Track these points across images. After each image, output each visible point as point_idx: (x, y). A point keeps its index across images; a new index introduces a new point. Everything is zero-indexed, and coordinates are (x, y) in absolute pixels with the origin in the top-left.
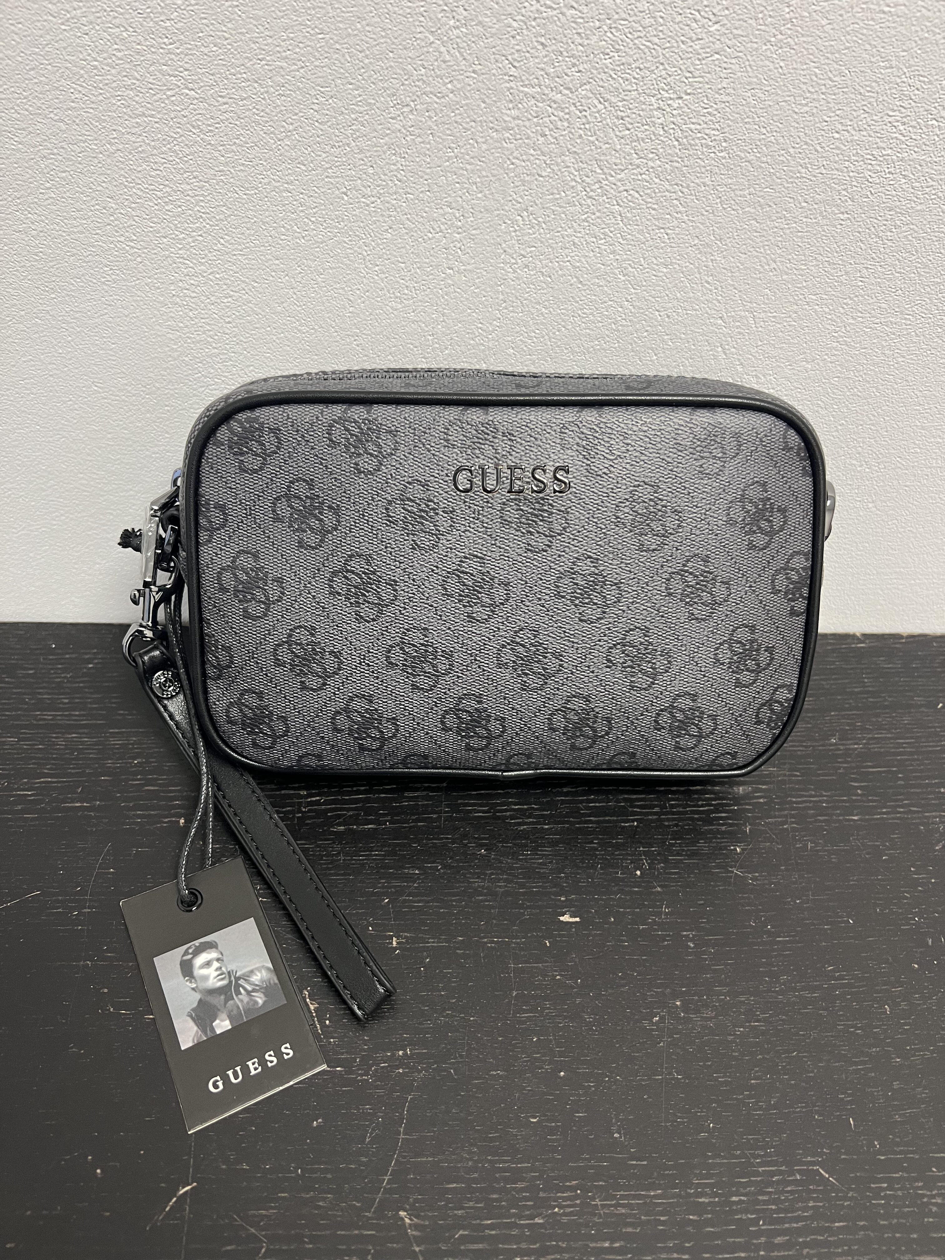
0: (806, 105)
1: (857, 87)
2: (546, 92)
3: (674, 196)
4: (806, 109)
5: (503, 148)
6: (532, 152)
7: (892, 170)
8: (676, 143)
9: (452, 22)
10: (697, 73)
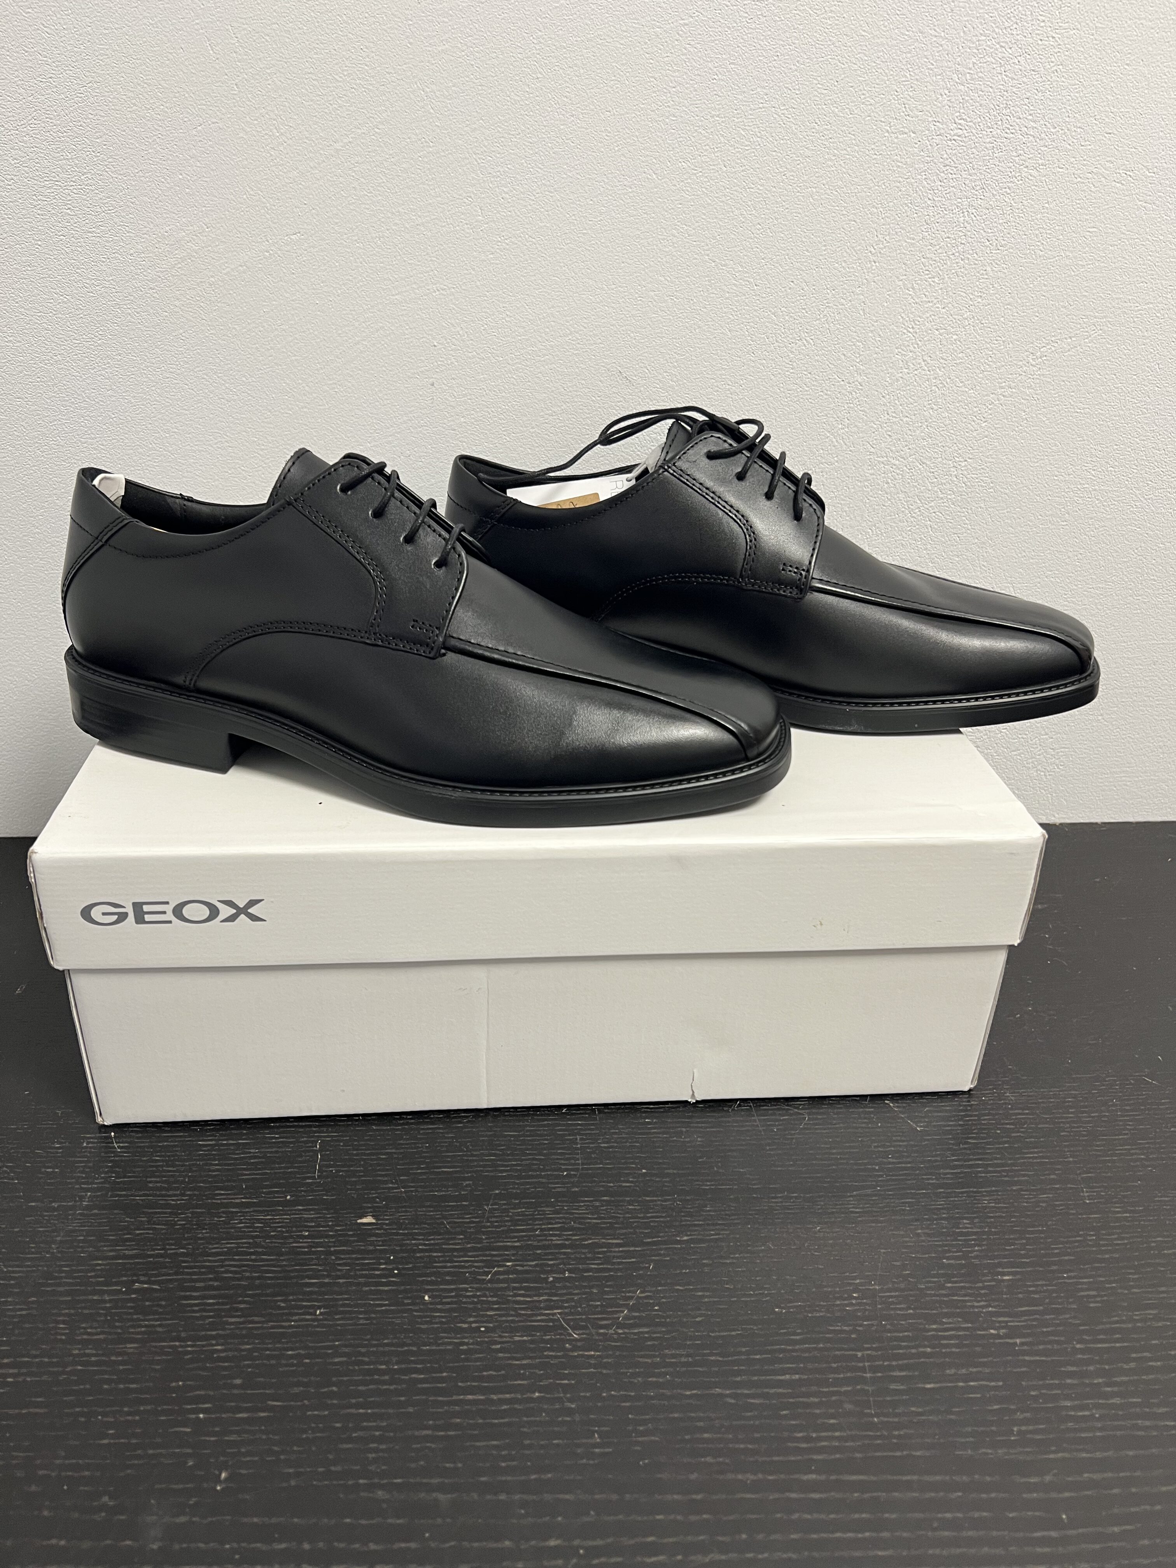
0: (1037, 462)
1: (1066, 452)
2: (890, 459)
3: (963, 515)
4: (1036, 464)
5: (863, 491)
6: (880, 492)
7: (1090, 496)
8: (964, 485)
9: (840, 426)
10: (975, 448)
